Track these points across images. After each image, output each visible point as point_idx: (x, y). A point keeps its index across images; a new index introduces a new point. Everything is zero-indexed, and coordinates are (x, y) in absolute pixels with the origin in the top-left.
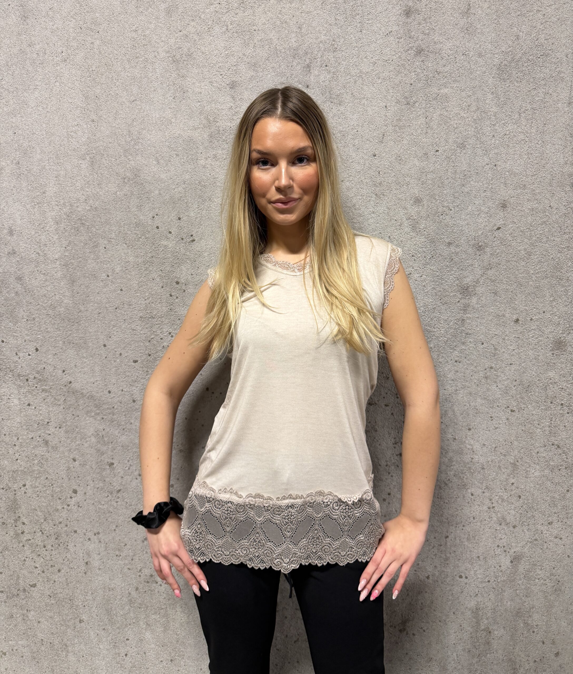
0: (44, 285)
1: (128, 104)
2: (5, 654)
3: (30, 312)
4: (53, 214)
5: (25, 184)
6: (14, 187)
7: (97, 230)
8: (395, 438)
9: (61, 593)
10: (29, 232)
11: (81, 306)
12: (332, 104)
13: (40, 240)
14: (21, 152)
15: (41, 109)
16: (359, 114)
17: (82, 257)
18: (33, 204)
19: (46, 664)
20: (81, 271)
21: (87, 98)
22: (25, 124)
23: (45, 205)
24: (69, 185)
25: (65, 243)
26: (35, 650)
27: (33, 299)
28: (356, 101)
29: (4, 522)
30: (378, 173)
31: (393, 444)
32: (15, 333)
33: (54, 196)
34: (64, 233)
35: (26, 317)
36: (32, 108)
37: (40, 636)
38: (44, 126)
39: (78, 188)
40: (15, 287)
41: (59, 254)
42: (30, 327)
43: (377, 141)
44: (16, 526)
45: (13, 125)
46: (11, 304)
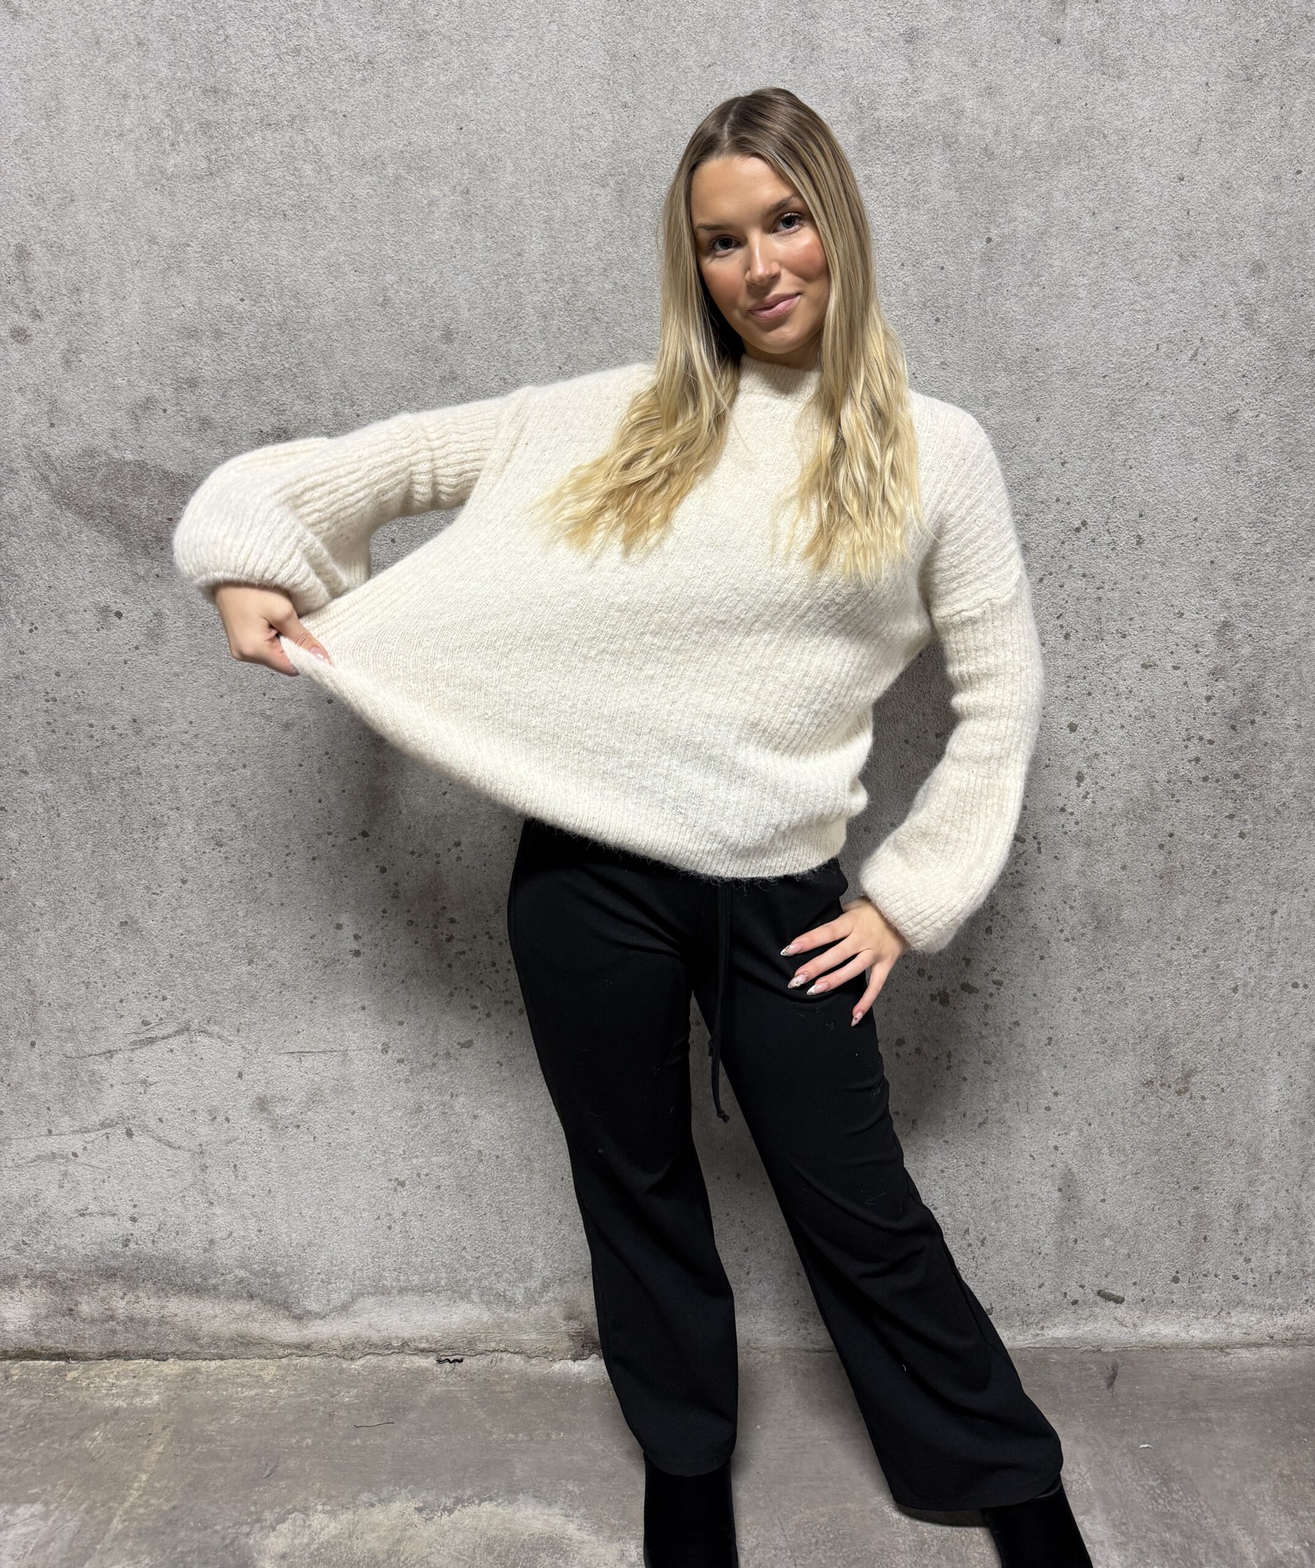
1: (697, 71)
2: (402, 1184)
4: (536, 298)
5: (479, 236)
6: (457, 241)
8: (1188, 730)
9: (523, 1055)
10: (485, 336)
13: (509, 351)
14: (474, 169)
15: (517, 79)
16: (1155, 98)
18: (496, 278)
19: (486, 1199)
21: (614, 57)
22: (483, 110)
23: (521, 280)
24: (572, 239)
26: (465, 1172)
28: (1151, 72)
29: (412, 922)
30: (1185, 213)
34: (558, 338)
36: (499, 76)
37: (476, 1143)
38: (523, 115)
39: (589, 245)
43: (1186, 151)
44: (436, 927)
45: (459, 112)
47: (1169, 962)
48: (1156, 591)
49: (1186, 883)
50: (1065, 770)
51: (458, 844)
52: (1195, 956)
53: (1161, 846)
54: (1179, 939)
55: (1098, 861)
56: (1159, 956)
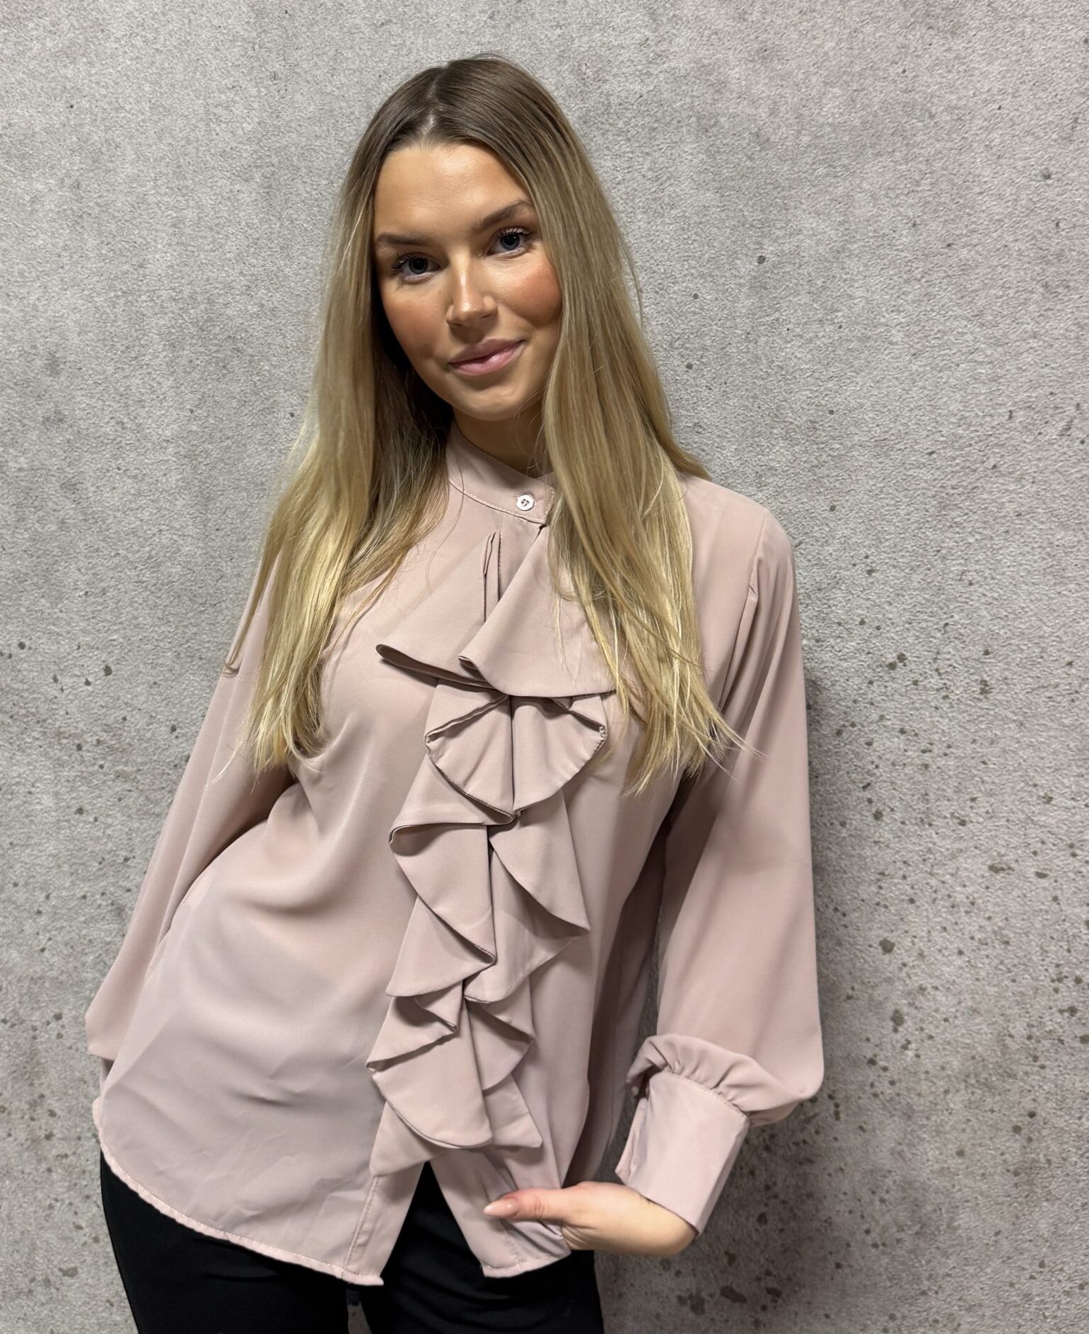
0: (133, 505)
1: (367, 31)
3: (93, 574)
4: (162, 322)
5: (92, 242)
6: (65, 248)
7: (275, 366)
8: (1058, 966)
10: (99, 368)
11: (224, 564)
12: (931, 32)
13: (128, 388)
14: (86, 157)
15: (139, 43)
16: (1007, 61)
17: (233, 437)
18: (112, 295)
20: (230, 472)
21: (260, 14)
22: (98, 83)
23: (144, 298)
24: (207, 248)
25: (190, 399)
27: (103, 540)
28: (1000, 24)
30: (1053, 225)
31: (1053, 981)
32: (54, 625)
33: (167, 275)
34: (190, 373)
35: (83, 587)
36: (117, 40)
38: (147, 89)
39: (228, 255)
40: (59, 508)
41: (175, 426)
42: (93, 612)
43: (1055, 136)
44: (32, 1119)
45: (69, 85)
46: (46, 553)
47: (1028, 1297)
48: (1011, 764)
49: (1054, 1185)
50: (875, 1006)
51: (58, 1017)
52: (1067, 1293)
53: (1017, 1129)
54: (1042, 1265)
55: (923, 1140)
56: (1012, 1285)
